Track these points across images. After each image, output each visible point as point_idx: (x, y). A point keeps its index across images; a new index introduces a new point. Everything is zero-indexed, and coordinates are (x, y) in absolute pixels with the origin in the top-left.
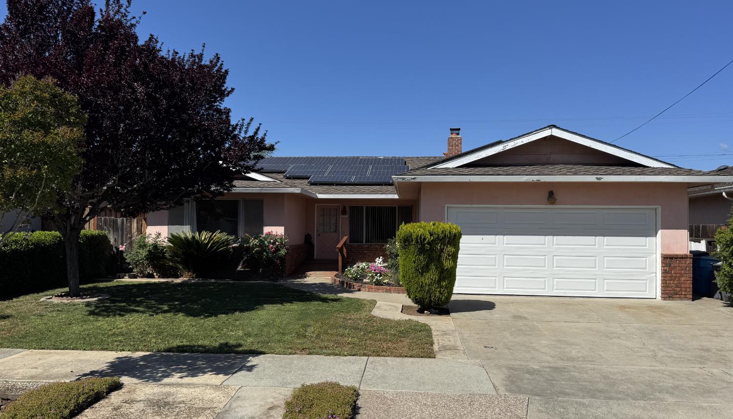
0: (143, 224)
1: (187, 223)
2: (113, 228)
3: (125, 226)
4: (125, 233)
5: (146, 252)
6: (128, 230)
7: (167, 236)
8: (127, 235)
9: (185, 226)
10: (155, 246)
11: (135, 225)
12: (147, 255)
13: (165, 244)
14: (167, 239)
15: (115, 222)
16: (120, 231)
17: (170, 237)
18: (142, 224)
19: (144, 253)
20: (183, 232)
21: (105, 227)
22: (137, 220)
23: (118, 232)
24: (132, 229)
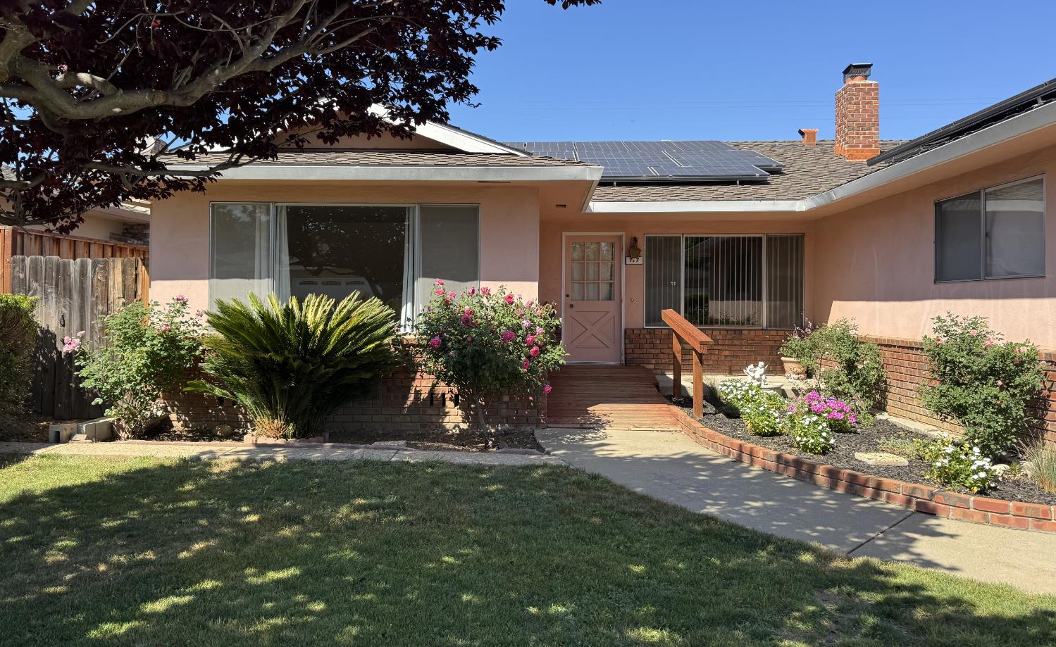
0: (140, 277)
1: (264, 272)
2: (57, 285)
3: (89, 283)
4: (90, 300)
5: (142, 358)
6: (98, 292)
7: (206, 309)
8: (95, 304)
9: (256, 281)
10: (171, 341)
11: (116, 278)
12: (145, 365)
13: (200, 332)
14: (205, 317)
15: (62, 271)
16: (75, 296)
17: (216, 310)
18: (136, 275)
19: (136, 359)
20: (252, 296)
21: (35, 285)
22: (124, 265)
23: (71, 298)
24: (111, 288)
